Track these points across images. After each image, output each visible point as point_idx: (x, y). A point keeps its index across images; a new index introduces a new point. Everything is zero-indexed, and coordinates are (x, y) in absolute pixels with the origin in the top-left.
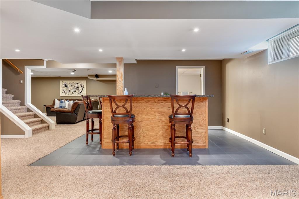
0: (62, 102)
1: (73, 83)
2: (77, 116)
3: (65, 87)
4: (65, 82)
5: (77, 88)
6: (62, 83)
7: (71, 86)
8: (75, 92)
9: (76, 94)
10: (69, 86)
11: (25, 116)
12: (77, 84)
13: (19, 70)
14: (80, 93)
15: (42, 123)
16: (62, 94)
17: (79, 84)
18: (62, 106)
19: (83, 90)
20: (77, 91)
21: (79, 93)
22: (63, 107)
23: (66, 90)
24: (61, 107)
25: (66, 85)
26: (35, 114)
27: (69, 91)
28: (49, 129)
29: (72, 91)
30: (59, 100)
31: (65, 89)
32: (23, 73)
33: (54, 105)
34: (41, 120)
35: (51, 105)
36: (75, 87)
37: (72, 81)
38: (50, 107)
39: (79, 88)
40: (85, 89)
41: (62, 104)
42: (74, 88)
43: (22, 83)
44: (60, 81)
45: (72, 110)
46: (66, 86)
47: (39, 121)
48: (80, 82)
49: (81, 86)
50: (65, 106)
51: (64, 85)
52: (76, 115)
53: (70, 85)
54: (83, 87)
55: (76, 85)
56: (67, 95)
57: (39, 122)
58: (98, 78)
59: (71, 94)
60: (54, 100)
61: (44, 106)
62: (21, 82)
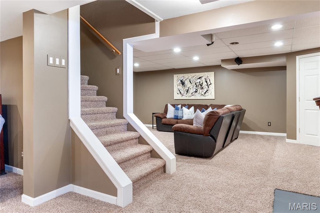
0: (177, 109)
1: (193, 77)
2: (216, 141)
3: (181, 85)
4: (181, 76)
5: (199, 86)
6: (177, 78)
7: (191, 82)
8: (196, 92)
9: (198, 96)
10: (187, 83)
11: (122, 142)
12: (200, 78)
13: (115, 49)
14: (205, 93)
15: (151, 157)
16: (177, 96)
17: (203, 79)
18: (178, 116)
19: (210, 88)
20: (200, 90)
21: (203, 93)
22: (179, 118)
23: (183, 90)
24: (176, 118)
25: (183, 81)
26: (140, 136)
27: (187, 91)
28: (165, 172)
29: (192, 91)
30: (174, 106)
31: (181, 87)
32: (120, 53)
33: (167, 113)
34: (149, 150)
35: (162, 114)
36: (196, 84)
37: (192, 74)
38: (161, 116)
39: (203, 85)
40: (212, 87)
41: (178, 113)
42: (195, 86)
43: (119, 74)
44: (174, 75)
45: (204, 129)
46: (183, 83)
47: (146, 153)
48: (205, 75)
49: (206, 82)
50: (183, 116)
51: (180, 81)
52: (214, 141)
53: (188, 81)
54: (210, 83)
55: (199, 80)
56: (184, 98)
57: (147, 155)
58: (241, 63)
59: (190, 96)
60: (167, 106)
61: (153, 114)
62: (118, 72)
